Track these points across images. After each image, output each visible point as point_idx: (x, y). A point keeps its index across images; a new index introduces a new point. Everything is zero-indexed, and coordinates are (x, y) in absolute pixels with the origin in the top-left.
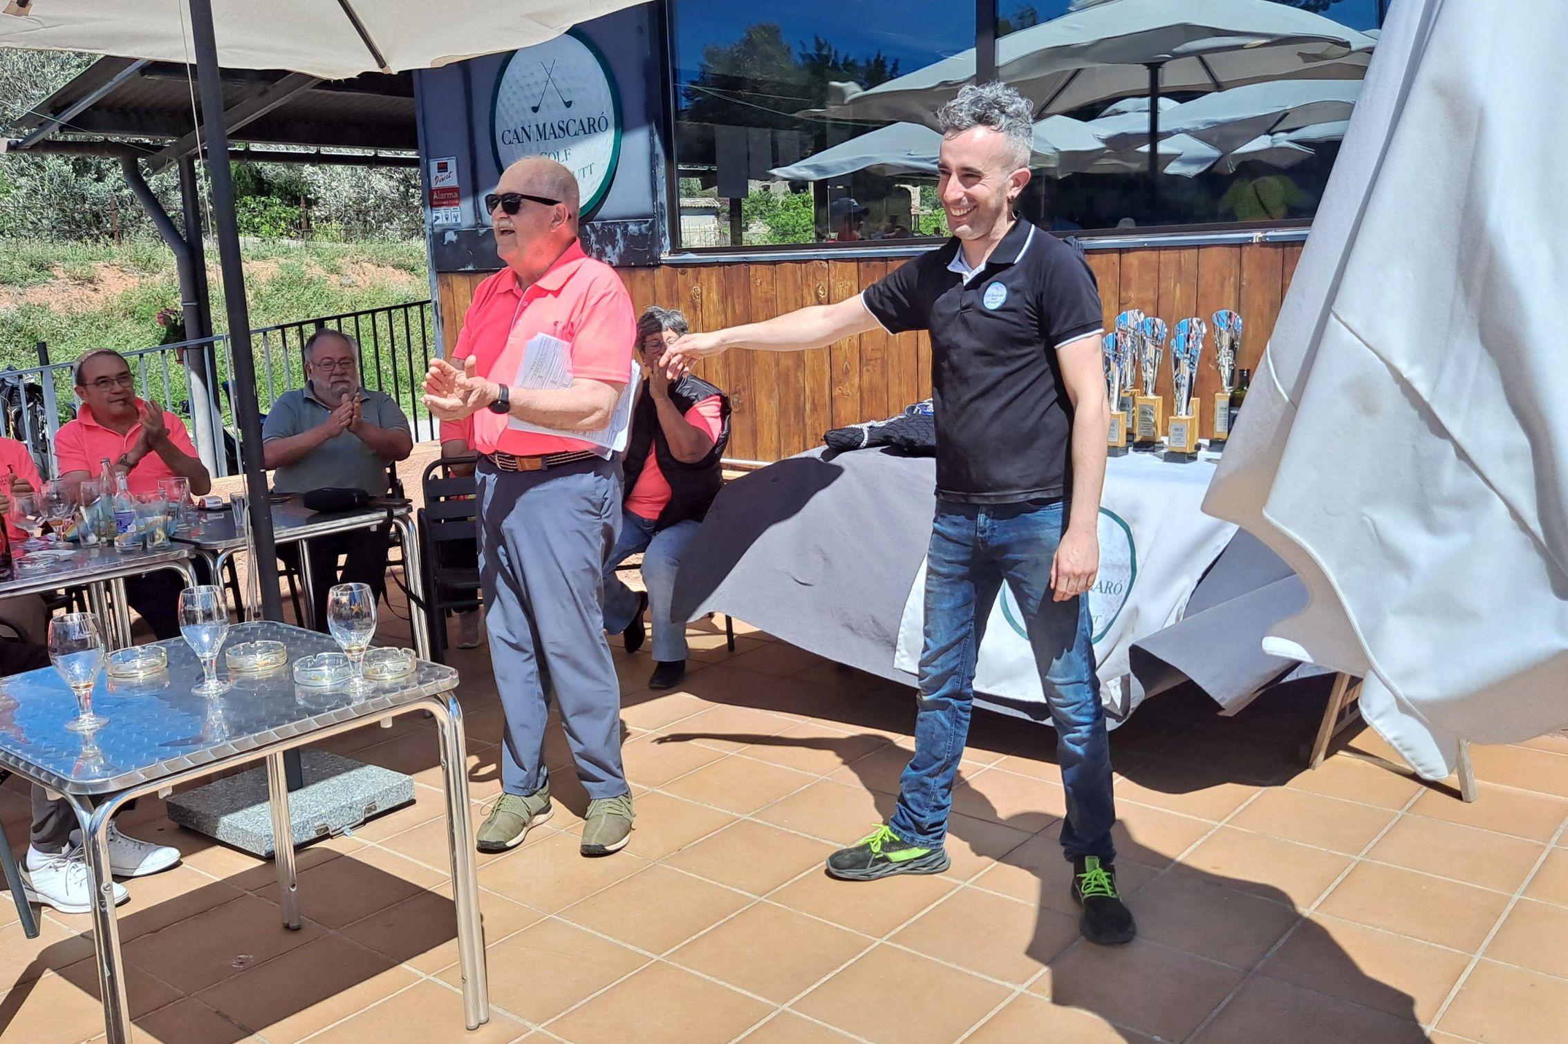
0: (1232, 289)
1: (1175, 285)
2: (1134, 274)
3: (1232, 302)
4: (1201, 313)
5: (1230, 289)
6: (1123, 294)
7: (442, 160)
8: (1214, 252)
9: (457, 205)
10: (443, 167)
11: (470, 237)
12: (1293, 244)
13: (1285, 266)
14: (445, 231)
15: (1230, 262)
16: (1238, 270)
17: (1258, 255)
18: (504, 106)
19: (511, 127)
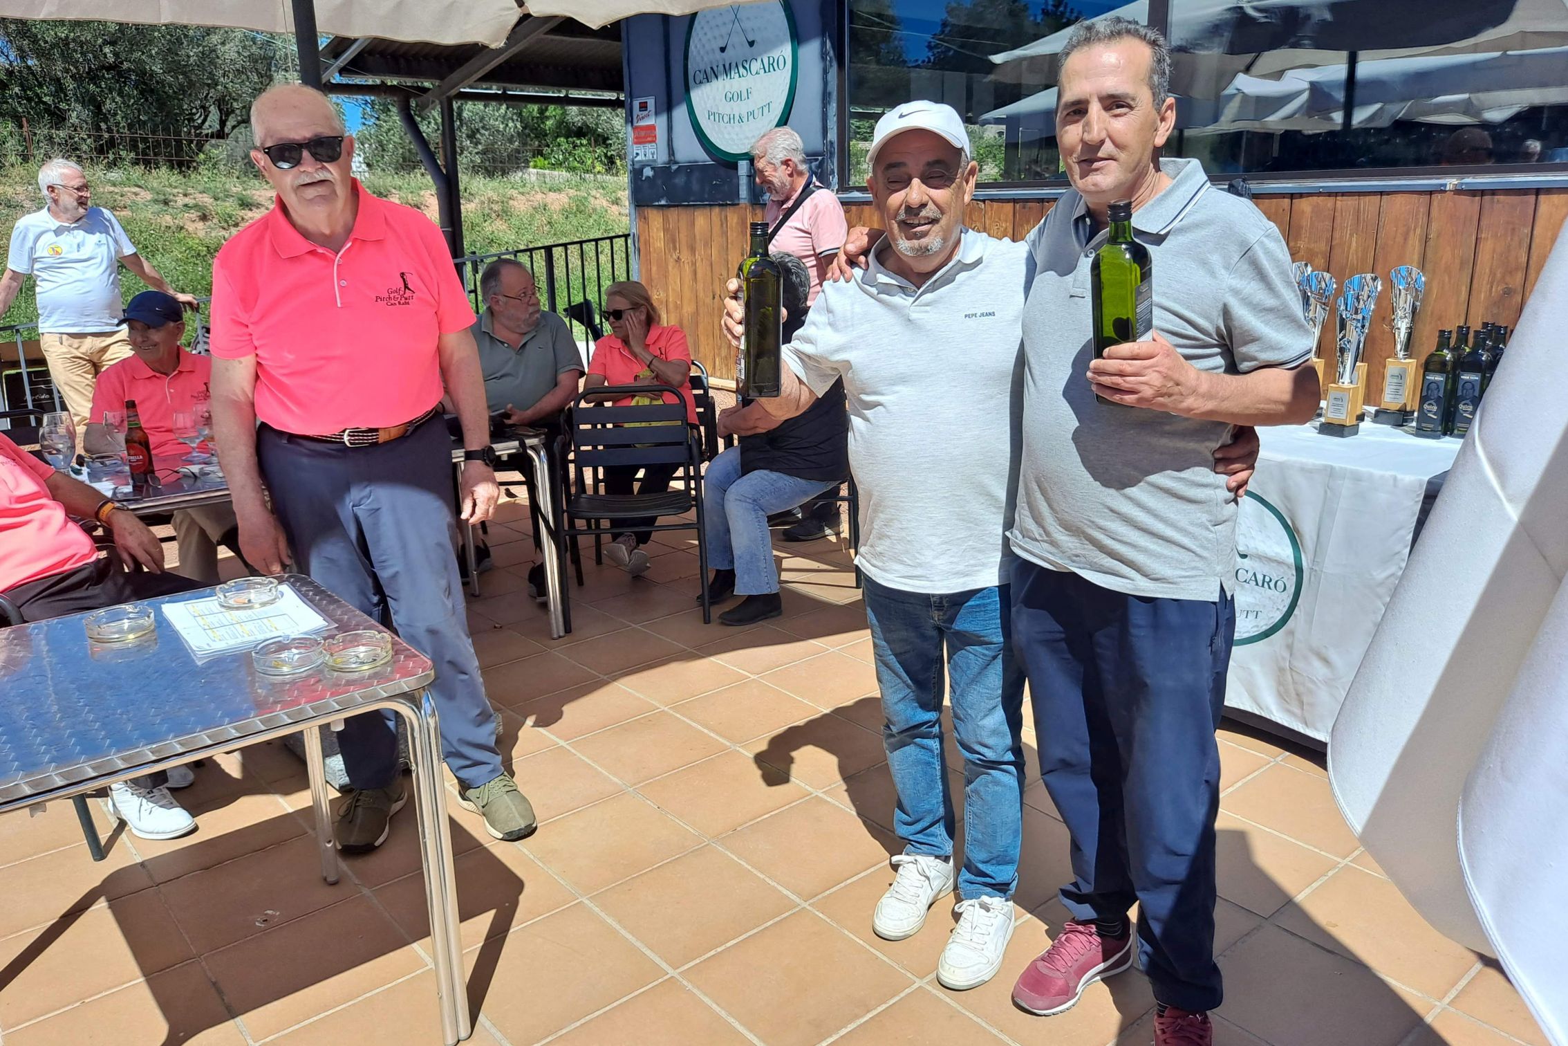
0: (1417, 243)
2: (1306, 223)
3: (1416, 257)
4: (1379, 267)
5: (1414, 244)
7: (643, 100)
8: (1399, 199)
9: (654, 142)
10: (643, 107)
11: (664, 173)
12: (1493, 192)
13: (1482, 218)
14: (643, 167)
15: (1417, 212)
16: (1426, 220)
17: (1450, 204)
18: (696, 47)
19: (702, 67)
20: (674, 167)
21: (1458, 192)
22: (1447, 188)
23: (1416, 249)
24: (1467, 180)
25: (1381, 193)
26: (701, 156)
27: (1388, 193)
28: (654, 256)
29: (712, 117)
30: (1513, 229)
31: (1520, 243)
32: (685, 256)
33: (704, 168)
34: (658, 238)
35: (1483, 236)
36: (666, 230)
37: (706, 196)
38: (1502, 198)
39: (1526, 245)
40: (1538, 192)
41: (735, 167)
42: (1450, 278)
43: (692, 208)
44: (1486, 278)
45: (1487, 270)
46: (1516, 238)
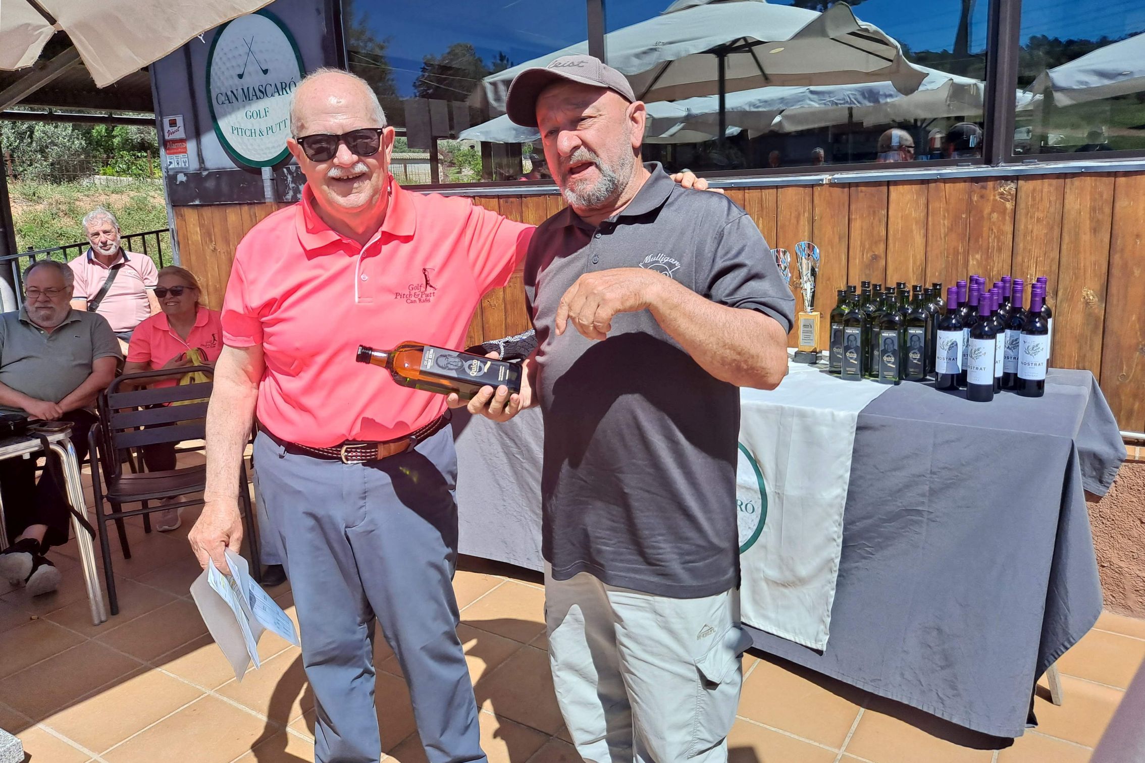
0: (806, 224)
3: (806, 233)
4: (781, 243)
7: (172, 118)
8: (790, 191)
9: (185, 152)
10: (173, 123)
11: (196, 178)
12: (857, 185)
13: (851, 204)
14: (177, 173)
15: (804, 200)
16: (811, 207)
17: (828, 194)
18: (216, 74)
19: (224, 91)
20: (205, 173)
21: (832, 185)
22: (824, 182)
23: (806, 228)
24: (836, 176)
25: (777, 187)
26: (228, 164)
27: (782, 187)
28: (192, 248)
29: (235, 132)
30: (874, 212)
31: (880, 222)
32: (221, 248)
33: (231, 173)
34: (195, 234)
35: (853, 217)
36: (201, 226)
37: (235, 197)
38: (863, 188)
39: (884, 223)
40: (889, 183)
41: (259, 173)
42: (832, 248)
43: (224, 207)
44: (859, 248)
45: (859, 242)
46: (877, 218)
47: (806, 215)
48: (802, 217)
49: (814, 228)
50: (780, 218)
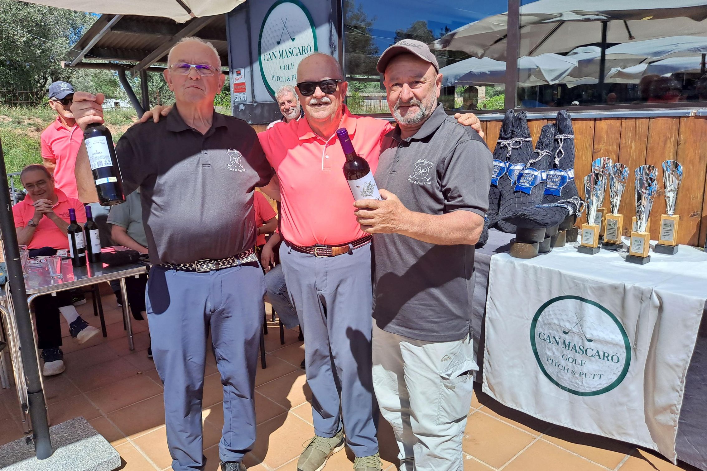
0: (672, 146)
1: (632, 142)
2: (604, 135)
3: (671, 154)
4: (649, 160)
5: (670, 145)
6: (596, 146)
8: (661, 121)
9: (245, 91)
10: (239, 73)
11: (250, 107)
14: (240, 104)
15: (672, 128)
16: (677, 134)
17: (692, 124)
18: (265, 42)
19: (269, 53)
20: (255, 104)
21: (697, 117)
22: (690, 115)
23: (672, 150)
24: (701, 110)
25: (649, 118)
26: (269, 98)
27: (654, 118)
29: (274, 78)
33: (270, 104)
42: (693, 166)
47: (673, 139)
48: (669, 141)
49: (678, 150)
50: (650, 141)
